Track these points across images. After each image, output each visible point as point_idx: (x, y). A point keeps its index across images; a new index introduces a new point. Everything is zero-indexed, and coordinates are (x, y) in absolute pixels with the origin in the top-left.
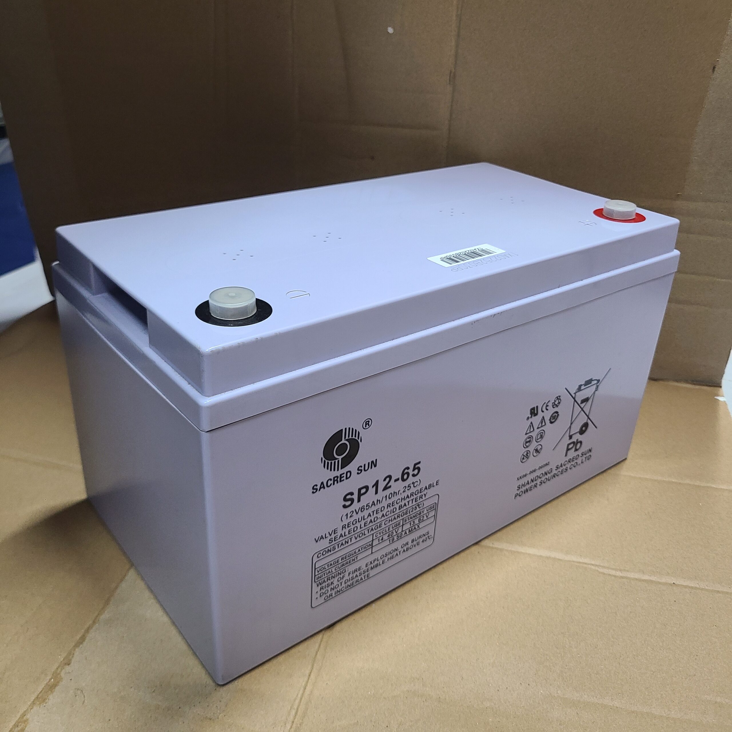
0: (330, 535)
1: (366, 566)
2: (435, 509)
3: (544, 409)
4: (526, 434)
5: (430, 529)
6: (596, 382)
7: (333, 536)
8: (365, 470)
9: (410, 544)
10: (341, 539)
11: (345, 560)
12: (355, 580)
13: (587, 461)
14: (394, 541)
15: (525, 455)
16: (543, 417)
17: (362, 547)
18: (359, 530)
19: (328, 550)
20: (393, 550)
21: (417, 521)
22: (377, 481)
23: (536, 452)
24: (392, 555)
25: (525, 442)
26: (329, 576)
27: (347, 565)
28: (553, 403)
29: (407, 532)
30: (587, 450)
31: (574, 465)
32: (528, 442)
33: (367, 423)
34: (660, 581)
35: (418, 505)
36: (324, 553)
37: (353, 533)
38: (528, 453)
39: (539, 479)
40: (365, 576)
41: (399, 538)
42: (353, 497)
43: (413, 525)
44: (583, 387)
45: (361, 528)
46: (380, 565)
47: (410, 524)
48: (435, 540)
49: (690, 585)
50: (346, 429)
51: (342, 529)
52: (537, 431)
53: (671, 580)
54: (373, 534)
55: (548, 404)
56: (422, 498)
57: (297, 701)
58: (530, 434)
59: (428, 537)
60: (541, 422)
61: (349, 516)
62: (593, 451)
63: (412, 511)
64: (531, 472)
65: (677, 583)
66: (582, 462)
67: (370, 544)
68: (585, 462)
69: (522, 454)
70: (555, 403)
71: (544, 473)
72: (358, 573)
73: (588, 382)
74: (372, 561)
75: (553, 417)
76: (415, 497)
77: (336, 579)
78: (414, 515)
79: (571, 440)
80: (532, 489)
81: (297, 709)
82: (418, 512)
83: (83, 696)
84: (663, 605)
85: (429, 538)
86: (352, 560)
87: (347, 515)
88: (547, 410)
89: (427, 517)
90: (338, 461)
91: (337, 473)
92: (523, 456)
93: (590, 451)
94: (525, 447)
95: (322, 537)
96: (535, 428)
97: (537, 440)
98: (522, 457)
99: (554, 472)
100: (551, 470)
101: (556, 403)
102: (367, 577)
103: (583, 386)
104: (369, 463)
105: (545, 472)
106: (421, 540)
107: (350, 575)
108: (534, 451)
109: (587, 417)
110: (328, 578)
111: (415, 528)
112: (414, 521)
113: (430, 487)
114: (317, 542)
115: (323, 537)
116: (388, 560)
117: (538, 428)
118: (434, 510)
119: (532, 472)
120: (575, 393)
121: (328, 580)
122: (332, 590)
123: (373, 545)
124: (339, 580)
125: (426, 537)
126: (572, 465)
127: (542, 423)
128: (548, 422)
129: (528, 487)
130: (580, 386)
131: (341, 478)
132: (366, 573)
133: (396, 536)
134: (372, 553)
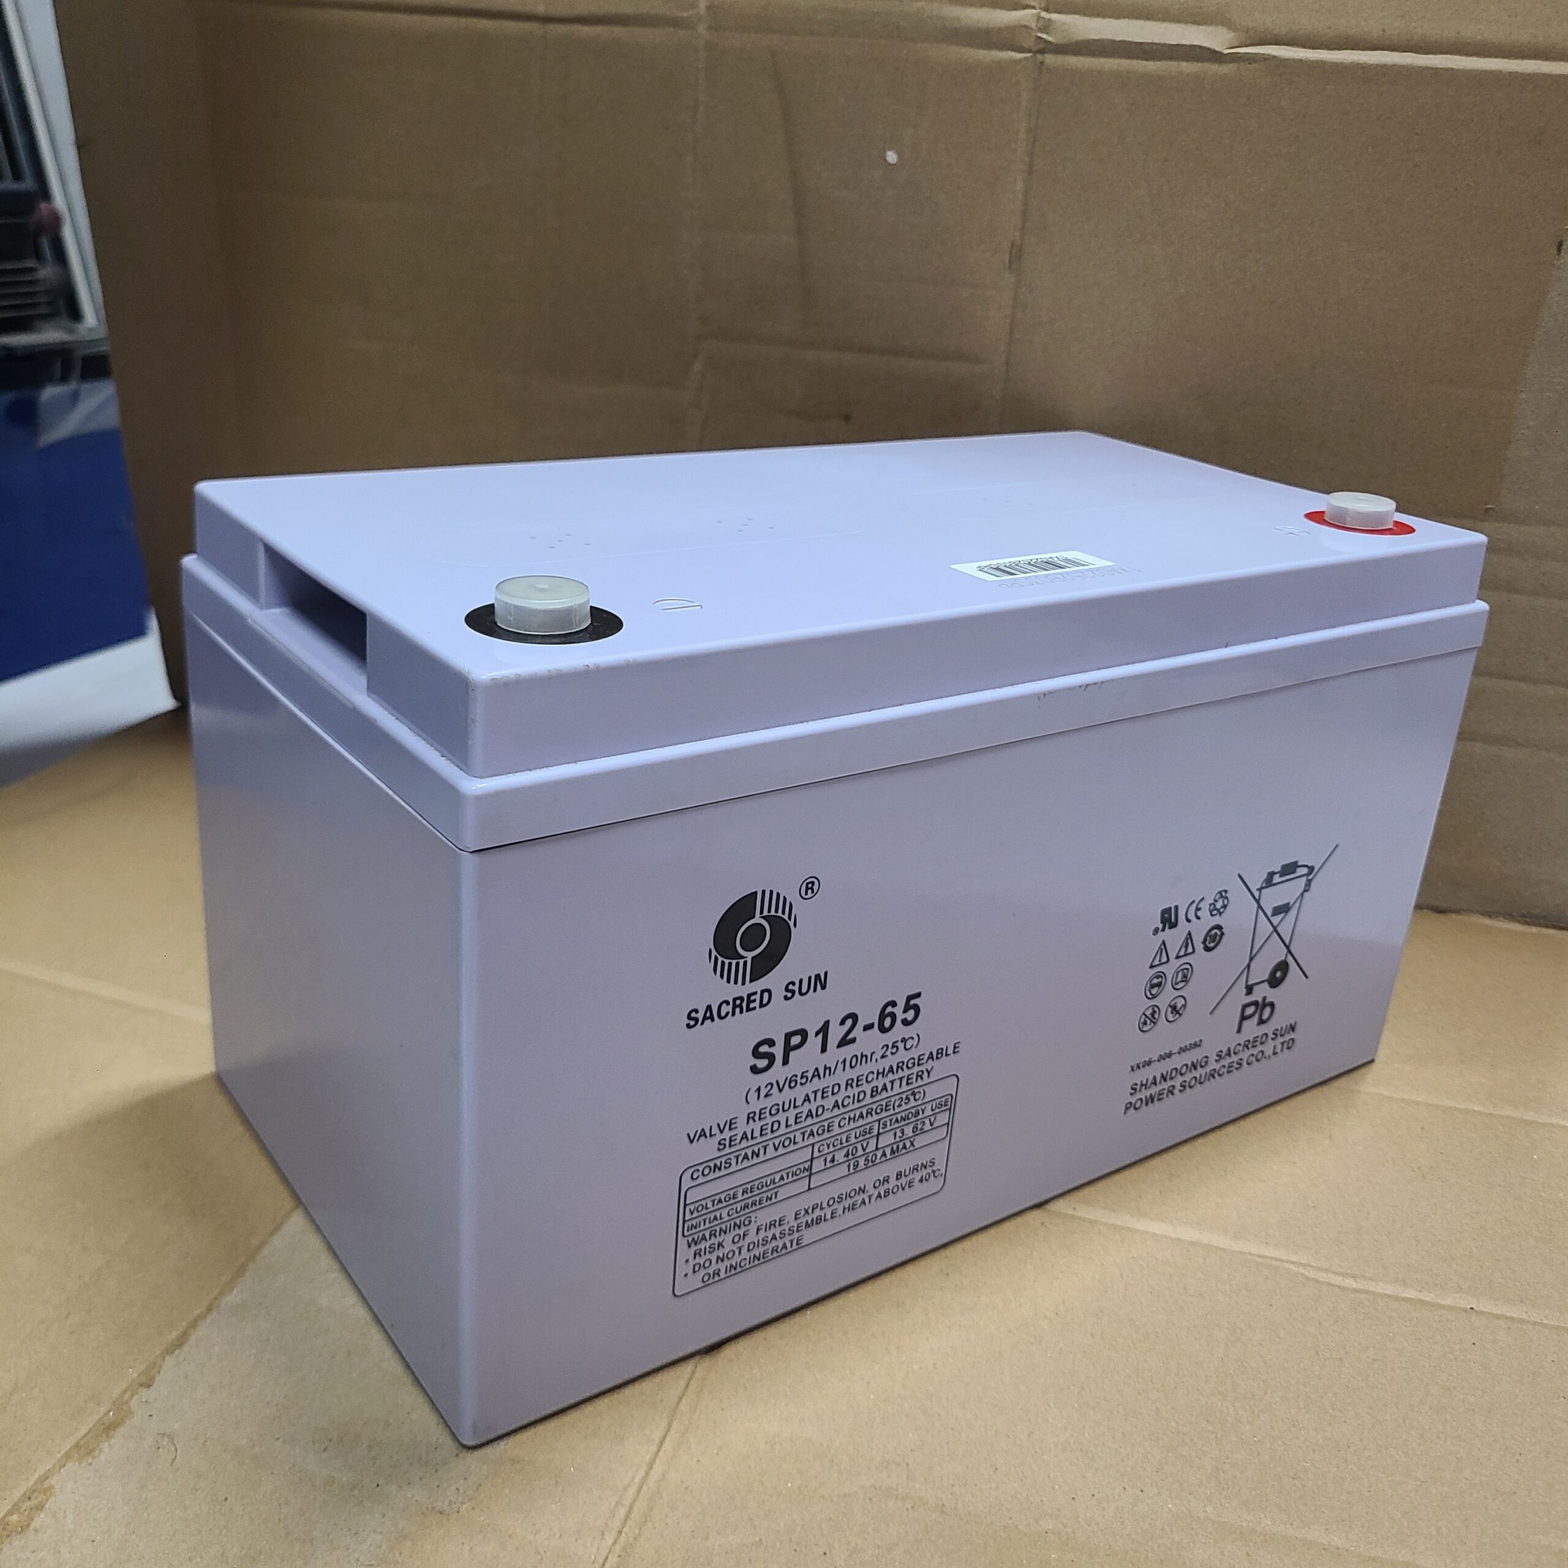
0: (722, 1132)
1: (796, 1219)
2: (950, 1109)
3: (1191, 916)
4: (1152, 967)
5: (938, 1153)
6: (1305, 871)
7: (727, 1134)
8: (801, 994)
9: (893, 1181)
10: (744, 1144)
11: (750, 1195)
12: (770, 1246)
13: (1285, 1051)
14: (858, 1169)
15: (1150, 1016)
16: (1190, 933)
17: (788, 1171)
18: (783, 1130)
19: (715, 1166)
20: (855, 1190)
21: (909, 1131)
22: (827, 1023)
23: (1172, 1013)
24: (854, 1200)
25: (1148, 985)
26: (714, 1228)
27: (754, 1208)
28: (1210, 905)
29: (888, 1151)
30: (1287, 1026)
31: (1257, 1056)
32: (1156, 985)
33: (810, 887)
34: (1442, 1303)
35: (914, 1094)
36: (706, 1172)
37: (770, 1136)
38: (1155, 1012)
39: (1179, 1076)
40: (792, 1241)
41: (870, 1164)
42: (772, 1050)
43: (900, 1137)
44: (1277, 879)
45: (787, 1126)
46: (825, 1220)
47: (895, 1134)
48: (947, 1180)
49: (1508, 1314)
50: (764, 892)
51: (748, 1123)
52: (1175, 964)
53: (1465, 1302)
54: (813, 1145)
55: (1199, 907)
56: (922, 1078)
57: (632, 1491)
58: (1159, 969)
59: (934, 1172)
60: (1185, 944)
61: (763, 1093)
62: (1298, 1028)
63: (899, 1106)
64: (1162, 1058)
65: (1481, 1307)
66: (1275, 1053)
67: (807, 1167)
68: (1280, 1054)
69: (1142, 1013)
70: (1215, 906)
71: (1189, 1064)
72: (777, 1231)
73: (1289, 869)
74: (809, 1208)
75: (1210, 937)
76: (907, 1072)
77: (729, 1238)
78: (904, 1116)
79: (1249, 996)
80: (1163, 1098)
81: (631, 1507)
82: (913, 1111)
83: (173, 1449)
84: (1448, 1350)
85: (934, 1176)
86: (765, 1199)
87: (759, 1089)
88: (1198, 918)
89: (932, 1125)
90: (745, 963)
91: (743, 991)
92: (1144, 1017)
93: (1293, 1028)
94: (1150, 996)
95: (703, 1134)
96: (1172, 956)
97: (1176, 984)
98: (1142, 1020)
99: (1213, 1065)
100: (1205, 1059)
101: (1219, 905)
102: (797, 1244)
103: (1278, 875)
104: (810, 978)
105: (1193, 1063)
106: (917, 1176)
107: (760, 1232)
108: (1170, 1009)
109: (1285, 950)
110: (713, 1233)
111: (905, 1147)
112: (903, 1130)
113: (939, 1056)
114: (692, 1142)
115: (705, 1133)
116: (844, 1212)
117: (1178, 957)
118: (947, 1109)
119: (1164, 1059)
120: (1260, 890)
121: (713, 1237)
122: (720, 1261)
123: (813, 1171)
124: (736, 1240)
125: (928, 1170)
126: (1253, 1055)
127: (1186, 947)
128: (1199, 946)
129: (1154, 1090)
130: (1271, 875)
131: (749, 1002)
132: (796, 1235)
133: (864, 1158)
134: (809, 1189)
